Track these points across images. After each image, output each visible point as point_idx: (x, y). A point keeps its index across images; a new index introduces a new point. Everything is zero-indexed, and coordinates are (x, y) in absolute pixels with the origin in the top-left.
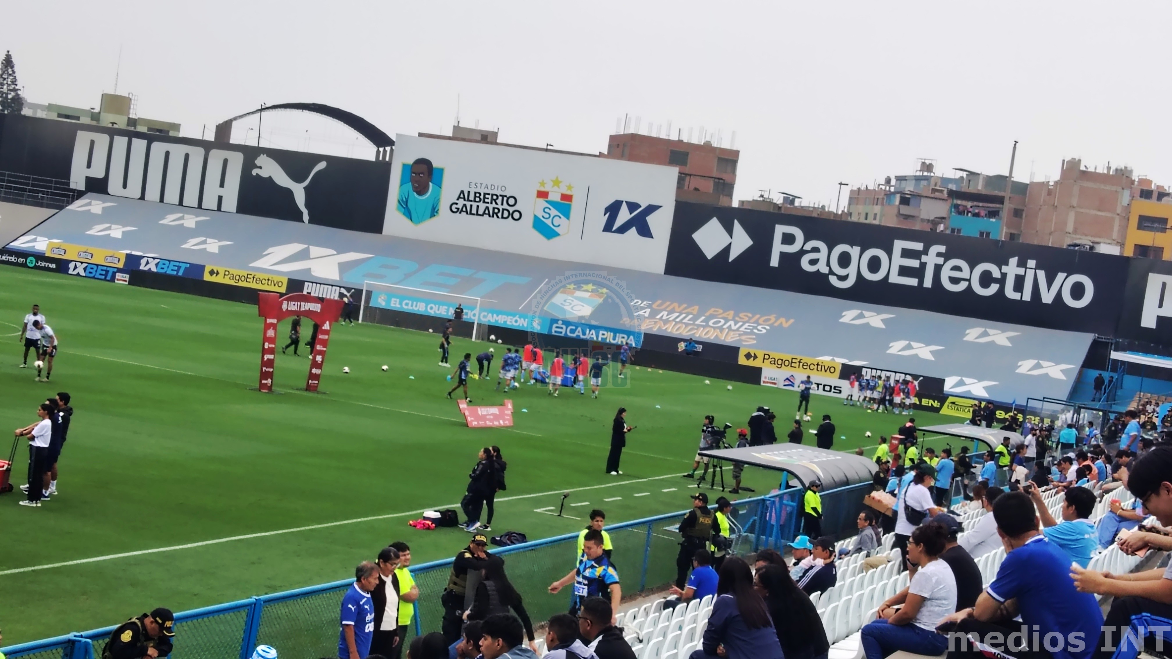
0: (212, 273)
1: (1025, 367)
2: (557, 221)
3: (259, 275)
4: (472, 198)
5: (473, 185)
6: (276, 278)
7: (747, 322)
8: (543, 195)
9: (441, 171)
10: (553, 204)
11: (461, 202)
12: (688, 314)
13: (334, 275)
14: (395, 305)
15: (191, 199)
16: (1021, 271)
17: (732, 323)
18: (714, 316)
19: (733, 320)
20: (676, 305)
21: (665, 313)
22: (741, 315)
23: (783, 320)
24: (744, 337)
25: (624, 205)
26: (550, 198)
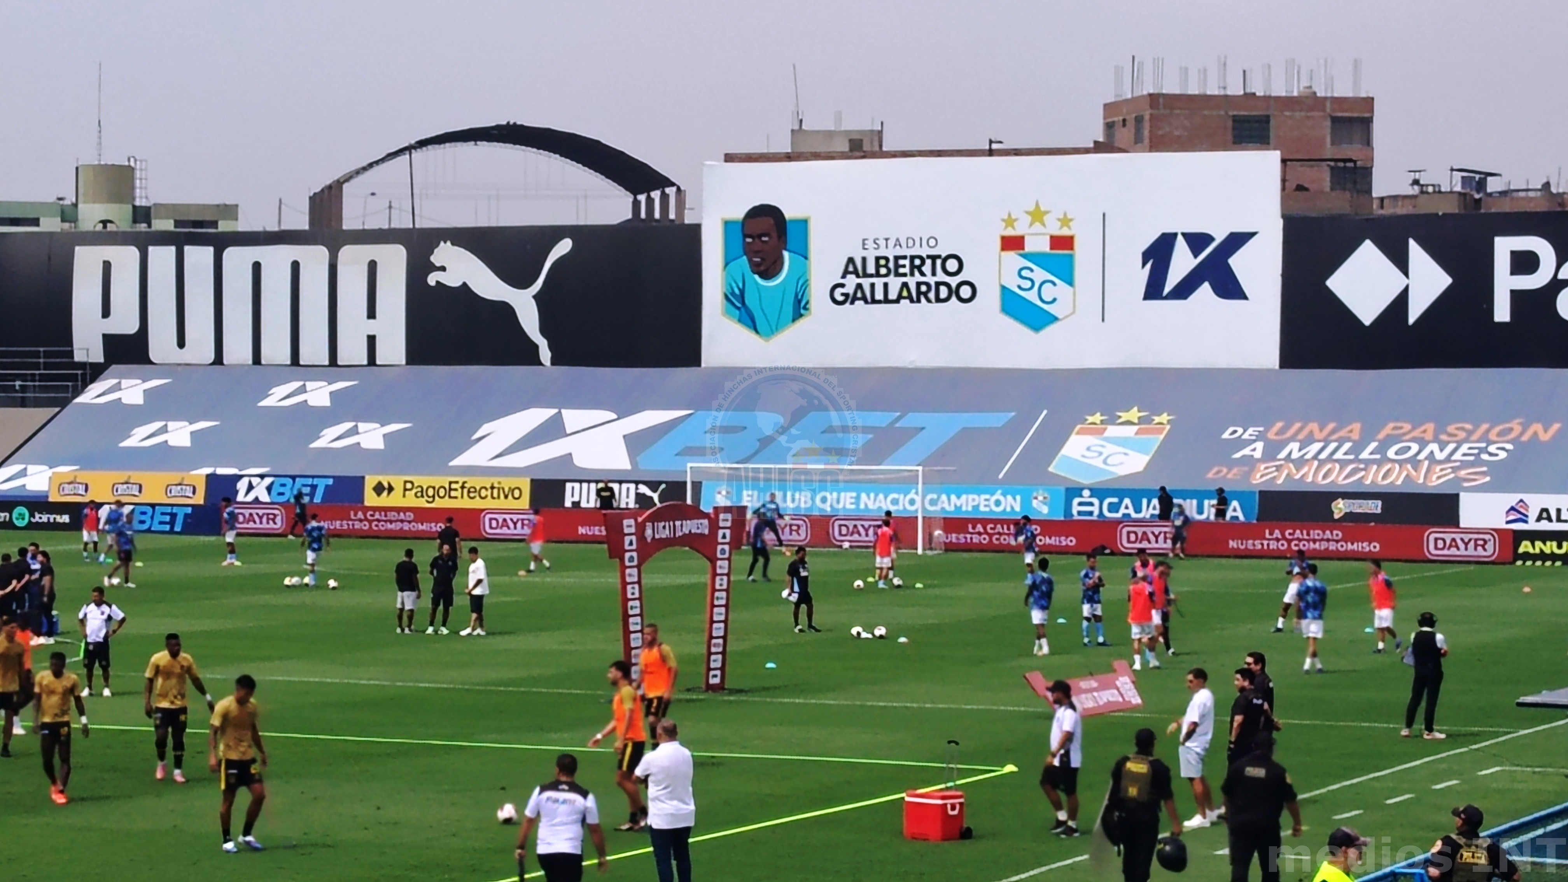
0: (379, 489)
2: (1048, 292)
3: (473, 482)
4: (871, 269)
6: (507, 483)
7: (1466, 440)
8: (1012, 243)
9: (804, 223)
10: (1036, 258)
11: (851, 282)
12: (1341, 442)
13: (621, 460)
15: (314, 350)
17: (1434, 447)
18: (1396, 439)
19: (1436, 440)
20: (1314, 426)
21: (1294, 446)
22: (1451, 429)
23: (1537, 427)
24: (1463, 473)
25: (1180, 242)
26: (1029, 247)
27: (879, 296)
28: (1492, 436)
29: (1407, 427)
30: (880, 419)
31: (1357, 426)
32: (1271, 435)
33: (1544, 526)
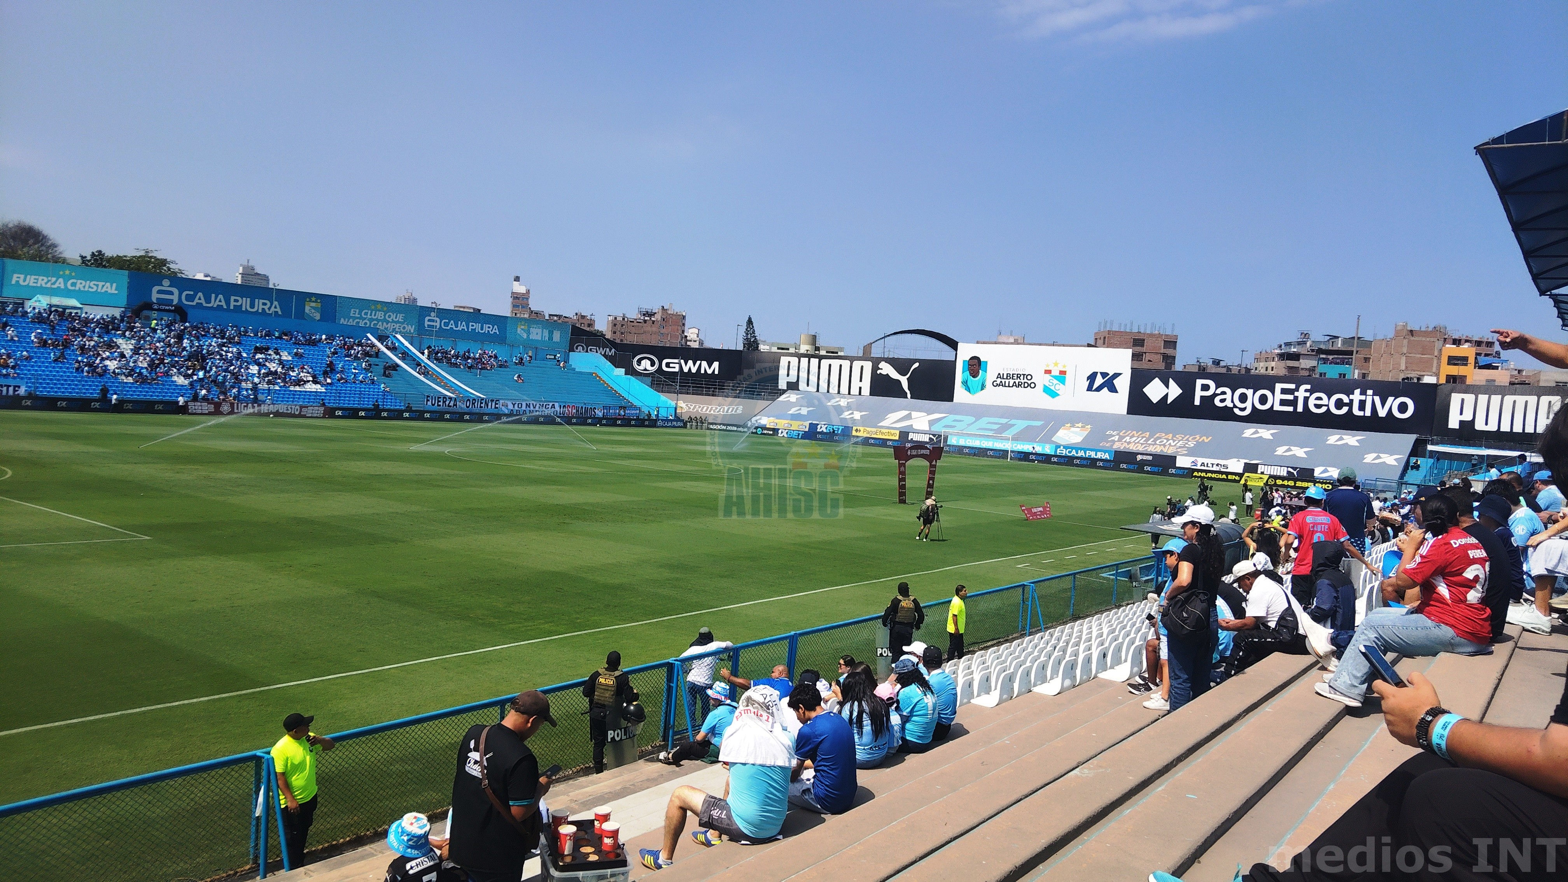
0: (857, 430)
1: (1369, 458)
2: (1057, 387)
3: (884, 431)
4: (1005, 377)
5: (1005, 370)
6: (893, 431)
7: (1182, 440)
8: (1048, 372)
9: (986, 362)
10: (1055, 377)
11: (999, 380)
12: (1143, 437)
13: (926, 427)
14: (962, 442)
15: (844, 389)
16: (1363, 397)
17: (1171, 441)
18: (1159, 438)
19: (1172, 439)
20: (1135, 432)
21: (1128, 438)
22: (1177, 436)
23: (1205, 438)
24: (1179, 450)
25: (1099, 375)
26: (1053, 373)
27: (1007, 385)
28: (1190, 439)
29: (1164, 435)
30: (1004, 421)
31: (1148, 433)
32: (1121, 434)
33: (1203, 468)
